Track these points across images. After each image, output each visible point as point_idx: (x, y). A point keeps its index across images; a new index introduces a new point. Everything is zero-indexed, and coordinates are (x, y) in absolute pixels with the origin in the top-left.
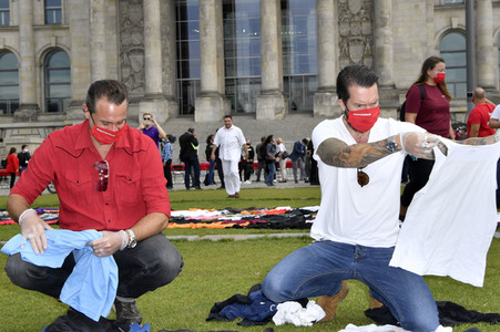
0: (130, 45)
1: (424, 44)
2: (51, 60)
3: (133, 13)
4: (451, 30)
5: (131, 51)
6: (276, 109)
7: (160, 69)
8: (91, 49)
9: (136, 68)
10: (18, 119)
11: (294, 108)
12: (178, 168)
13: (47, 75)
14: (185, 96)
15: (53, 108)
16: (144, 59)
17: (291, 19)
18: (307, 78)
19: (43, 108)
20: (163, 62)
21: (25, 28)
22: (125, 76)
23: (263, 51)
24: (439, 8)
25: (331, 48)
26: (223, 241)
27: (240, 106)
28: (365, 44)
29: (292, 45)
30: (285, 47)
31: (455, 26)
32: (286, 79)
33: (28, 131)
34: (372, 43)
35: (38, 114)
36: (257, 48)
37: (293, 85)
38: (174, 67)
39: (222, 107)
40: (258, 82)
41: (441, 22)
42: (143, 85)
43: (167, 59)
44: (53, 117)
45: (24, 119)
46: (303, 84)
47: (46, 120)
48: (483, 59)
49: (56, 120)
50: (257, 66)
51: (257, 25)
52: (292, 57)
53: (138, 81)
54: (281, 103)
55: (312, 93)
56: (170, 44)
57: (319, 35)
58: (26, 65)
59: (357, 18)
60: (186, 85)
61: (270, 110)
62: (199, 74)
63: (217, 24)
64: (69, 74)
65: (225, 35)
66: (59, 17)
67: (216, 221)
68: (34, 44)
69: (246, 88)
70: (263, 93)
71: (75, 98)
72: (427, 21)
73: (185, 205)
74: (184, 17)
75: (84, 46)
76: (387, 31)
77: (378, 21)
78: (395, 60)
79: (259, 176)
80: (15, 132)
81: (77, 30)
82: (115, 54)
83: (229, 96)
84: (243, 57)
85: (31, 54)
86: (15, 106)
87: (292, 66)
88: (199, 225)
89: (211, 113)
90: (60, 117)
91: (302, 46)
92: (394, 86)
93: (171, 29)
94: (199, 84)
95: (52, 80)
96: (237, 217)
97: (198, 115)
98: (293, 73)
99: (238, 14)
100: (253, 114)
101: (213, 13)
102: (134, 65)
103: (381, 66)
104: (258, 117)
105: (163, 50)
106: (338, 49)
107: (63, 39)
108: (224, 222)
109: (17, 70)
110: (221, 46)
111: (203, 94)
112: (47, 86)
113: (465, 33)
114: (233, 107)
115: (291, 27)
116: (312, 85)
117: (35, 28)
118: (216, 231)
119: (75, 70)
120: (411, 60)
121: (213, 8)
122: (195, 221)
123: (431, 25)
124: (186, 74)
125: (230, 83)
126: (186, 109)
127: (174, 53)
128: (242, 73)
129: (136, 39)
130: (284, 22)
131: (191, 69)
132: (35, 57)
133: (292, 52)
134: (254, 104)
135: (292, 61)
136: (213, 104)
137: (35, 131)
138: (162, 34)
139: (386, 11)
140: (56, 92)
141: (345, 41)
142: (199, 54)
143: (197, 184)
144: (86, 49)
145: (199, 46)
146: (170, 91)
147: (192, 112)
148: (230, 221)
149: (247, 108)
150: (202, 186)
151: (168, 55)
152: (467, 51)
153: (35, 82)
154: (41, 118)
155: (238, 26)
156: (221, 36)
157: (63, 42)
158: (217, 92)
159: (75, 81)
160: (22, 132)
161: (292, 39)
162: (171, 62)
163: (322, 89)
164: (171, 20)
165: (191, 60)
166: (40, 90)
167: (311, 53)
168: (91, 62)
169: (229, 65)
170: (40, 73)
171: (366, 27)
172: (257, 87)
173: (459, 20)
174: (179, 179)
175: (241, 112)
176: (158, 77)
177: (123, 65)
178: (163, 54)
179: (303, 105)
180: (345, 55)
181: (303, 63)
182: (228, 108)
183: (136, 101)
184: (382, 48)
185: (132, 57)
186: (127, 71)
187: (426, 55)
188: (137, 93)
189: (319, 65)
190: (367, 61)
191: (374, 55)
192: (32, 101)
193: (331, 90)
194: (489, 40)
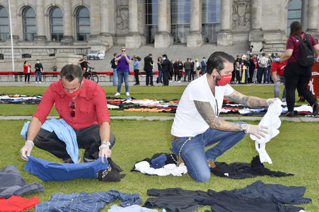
0: (121, 5)
1: (280, 6)
2: (80, 13)
5: (121, 9)
6: (197, 41)
7: (136, 19)
8: (100, 7)
9: (124, 18)
10: (62, 44)
11: (207, 41)
13: (78, 21)
14: (150, 33)
15: (81, 38)
16: (128, 14)
18: (215, 25)
19: (76, 38)
20: (139, 15)
22: (118, 22)
23: (191, 10)
25: (228, 8)
26: (154, 121)
27: (178, 39)
28: (247, 6)
29: (207, 6)
30: (203, 8)
32: (203, 25)
33: (68, 50)
34: (251, 5)
35: (73, 41)
36: (188, 8)
37: (207, 28)
38: (144, 18)
39: (169, 40)
40: (188, 26)
42: (128, 27)
43: (140, 14)
44: (81, 43)
45: (66, 44)
46: (212, 28)
47: (78, 44)
48: (312, 13)
49: (83, 45)
50: (188, 18)
52: (207, 13)
53: (125, 25)
54: (200, 38)
55: (217, 33)
56: (142, 5)
57: (221, 1)
58: (67, 15)
60: (150, 27)
61: (194, 41)
62: (157, 21)
64: (89, 21)
65: (171, 1)
67: (155, 107)
68: (71, 4)
69: (182, 30)
70: (191, 33)
71: (92, 33)
73: (143, 96)
75: (97, 5)
78: (262, 15)
79: (185, 78)
80: (62, 50)
82: (113, 10)
83: (173, 34)
84: (181, 12)
85: (69, 9)
86: (61, 37)
87: (207, 18)
88: (146, 110)
89: (163, 43)
90: (85, 43)
92: (261, 29)
94: (157, 27)
95: (81, 23)
96: (166, 105)
97: (156, 44)
98: (207, 22)
100: (185, 44)
102: (123, 16)
103: (255, 18)
104: (188, 45)
105: (138, 9)
106: (232, 9)
107: (86, 1)
108: (159, 108)
109: (62, 18)
110: (169, 7)
111: (159, 33)
112: (78, 27)
114: (175, 40)
116: (217, 28)
118: (153, 114)
119: (92, 19)
120: (271, 15)
122: (144, 107)
124: (150, 21)
125: (173, 27)
126: (150, 41)
127: (145, 10)
128: (180, 22)
129: (124, 2)
131: (153, 19)
132: (71, 11)
133: (207, 10)
134: (186, 39)
135: (207, 15)
136: (164, 38)
137: (72, 50)
140: (83, 30)
141: (236, 4)
142: (157, 10)
144: (98, 7)
145: (157, 6)
146: (142, 31)
147: (153, 42)
148: (162, 108)
149: (182, 40)
151: (141, 11)
152: (302, 9)
153: (71, 25)
154: (75, 43)
156: (169, 1)
157: (86, 3)
158: (166, 32)
159: (92, 24)
160: (65, 50)
161: (207, 3)
162: (142, 15)
163: (222, 31)
165: (153, 14)
166: (74, 29)
167: (218, 10)
168: (101, 14)
169: (173, 17)
170: (74, 20)
172: (188, 29)
175: (179, 42)
176: (136, 24)
177: (117, 17)
178: (138, 11)
179: (212, 40)
180: (235, 12)
181: (213, 17)
182: (172, 40)
183: (124, 36)
184: (256, 9)
185: (121, 12)
186: (119, 20)
187: (280, 12)
188: (124, 32)
189: (221, 18)
190: (247, 16)
191: (251, 12)
192: (70, 35)
193: (227, 31)
194: (316, 2)
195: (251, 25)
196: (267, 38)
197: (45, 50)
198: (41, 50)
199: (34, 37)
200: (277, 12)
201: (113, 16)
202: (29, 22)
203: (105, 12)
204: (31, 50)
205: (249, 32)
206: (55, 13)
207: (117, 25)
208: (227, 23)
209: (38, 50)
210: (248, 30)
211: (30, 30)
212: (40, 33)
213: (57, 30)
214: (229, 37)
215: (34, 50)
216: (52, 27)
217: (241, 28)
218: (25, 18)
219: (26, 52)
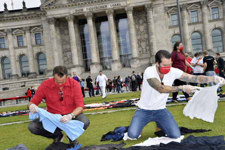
0: (66, 49)
1: (166, 40)
2: (39, 57)
3: (66, 38)
4: (175, 35)
5: (66, 51)
6: (118, 67)
7: (77, 57)
8: (53, 52)
9: (69, 57)
10: (30, 78)
11: (124, 66)
12: (86, 90)
13: (38, 62)
14: (87, 65)
15: (41, 73)
16: (71, 54)
17: (120, 35)
18: (128, 55)
19: (38, 73)
20: (78, 54)
21: (29, 46)
23: (112, 47)
24: (170, 27)
25: (135, 44)
26: (104, 113)
27: (105, 67)
28: (146, 42)
29: (121, 44)
30: (119, 45)
31: (176, 33)
32: (120, 56)
33: (34, 82)
34: (149, 41)
35: (36, 76)
36: (109, 46)
37: (123, 58)
38: (82, 56)
39: (100, 68)
40: (111, 58)
41: (171, 32)
42: (72, 63)
44: (42, 76)
45: (32, 78)
46: (127, 57)
47: (40, 77)
48: (187, 43)
49: (43, 77)
50: (110, 53)
51: (109, 39)
53: (70, 61)
54: (119, 64)
55: (130, 60)
56: (80, 47)
57: (130, 40)
58: (31, 59)
59: (143, 33)
60: (86, 61)
61: (116, 67)
62: (91, 57)
63: (95, 39)
64: (46, 61)
65: (98, 43)
66: (41, 41)
67: (101, 107)
68: (33, 52)
69: (107, 60)
70: (113, 61)
71: (49, 69)
72: (167, 32)
73: (90, 102)
74: (84, 38)
75: (50, 51)
76: (153, 37)
77: (150, 34)
78: (157, 46)
79: (114, 90)
80: (29, 82)
81: (47, 46)
82: (61, 53)
83: (102, 64)
84: (105, 50)
85: (32, 55)
86: (28, 74)
87: (122, 51)
88: (95, 109)
89: (96, 70)
90: (44, 76)
91: (125, 44)
93: (79, 42)
94: (91, 60)
95: (40, 63)
96: (108, 105)
97: (92, 71)
98: (123, 54)
99: (102, 35)
100: (110, 69)
101: (94, 36)
102: (68, 56)
103: (152, 49)
104: (112, 70)
106: (137, 45)
107: (43, 49)
108: (104, 107)
109: (28, 61)
110: (97, 47)
111: (92, 64)
112: (39, 66)
113: (180, 35)
114: (103, 67)
115: (121, 38)
116: (130, 57)
117: (33, 46)
118: (101, 110)
119: (48, 59)
121: (93, 34)
122: (94, 108)
123: (168, 33)
124: (86, 57)
125: (101, 59)
126: (87, 69)
127: (82, 50)
128: (105, 55)
129: (68, 47)
130: (118, 36)
131: (88, 55)
132: (34, 56)
133: (122, 47)
134: (110, 66)
135: (122, 50)
136: (96, 67)
137: (36, 82)
138: (77, 44)
139: (152, 30)
140: (42, 67)
141: (139, 41)
142: (90, 50)
143: (93, 95)
144: (51, 52)
145: (90, 47)
146: (81, 64)
147: (90, 70)
148: (106, 106)
149: (108, 67)
150: (95, 95)
153: (35, 65)
154: (37, 77)
155: (103, 39)
156: (97, 43)
157: (43, 50)
158: (97, 63)
159: (48, 63)
160: (32, 82)
161: (121, 42)
162: (81, 54)
163: (133, 58)
164: (79, 39)
165: (88, 52)
166: (37, 67)
167: (128, 47)
168: (53, 56)
169: (101, 53)
170: (36, 62)
171: (146, 36)
172: (111, 60)
173: (177, 31)
174: (87, 94)
175: (106, 69)
176: (77, 59)
177: (64, 56)
178: (78, 51)
179: (127, 65)
180: (140, 46)
181: (126, 50)
182: (102, 68)
183: (70, 68)
184: (152, 43)
185: (67, 53)
186: (66, 58)
187: (167, 43)
188: (70, 65)
189: (131, 50)
190: (148, 48)
191: (150, 45)
192: (34, 72)
193: (136, 58)
194: (188, 37)
195: (151, 53)
197: (18, 84)
198: (15, 84)
199: (10, 76)
200: (165, 44)
201: (61, 56)
202: (6, 66)
203: (56, 54)
204: (9, 85)
205: (150, 58)
206: (23, 59)
207: (65, 61)
208: (135, 53)
209: (13, 84)
210: (149, 56)
211: (7, 72)
212: (14, 73)
213: (25, 69)
214: (138, 62)
215: (11, 85)
216: (21, 68)
217: (144, 56)
218: (3, 65)
219: (5, 86)
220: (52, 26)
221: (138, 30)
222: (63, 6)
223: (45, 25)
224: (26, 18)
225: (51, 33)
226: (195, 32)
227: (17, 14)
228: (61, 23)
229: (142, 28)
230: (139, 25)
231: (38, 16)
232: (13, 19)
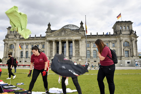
16: (52, 52)
25: (74, 52)
32: (69, 55)
66: (44, 47)
77: (79, 49)
81: (46, 49)
92: (81, 56)
144: (46, 51)
156: (62, 50)
157: (44, 50)
164: (56, 48)
172: (66, 56)
180: (76, 53)
183: (51, 57)
188: (52, 56)
191: (79, 52)
193: (74, 56)
194: (92, 51)
195: (79, 55)
196: (82, 58)
201: (49, 53)
203: (48, 52)
207: (50, 55)
208: (74, 55)
214: (74, 58)
217: (77, 56)
220: (48, 43)
221: (76, 47)
222: (52, 37)
223: (46, 42)
224: (41, 39)
225: (47, 45)
226: (94, 50)
227: (38, 38)
228: (51, 42)
229: (77, 47)
230: (76, 45)
231: (44, 39)
232: (37, 40)
